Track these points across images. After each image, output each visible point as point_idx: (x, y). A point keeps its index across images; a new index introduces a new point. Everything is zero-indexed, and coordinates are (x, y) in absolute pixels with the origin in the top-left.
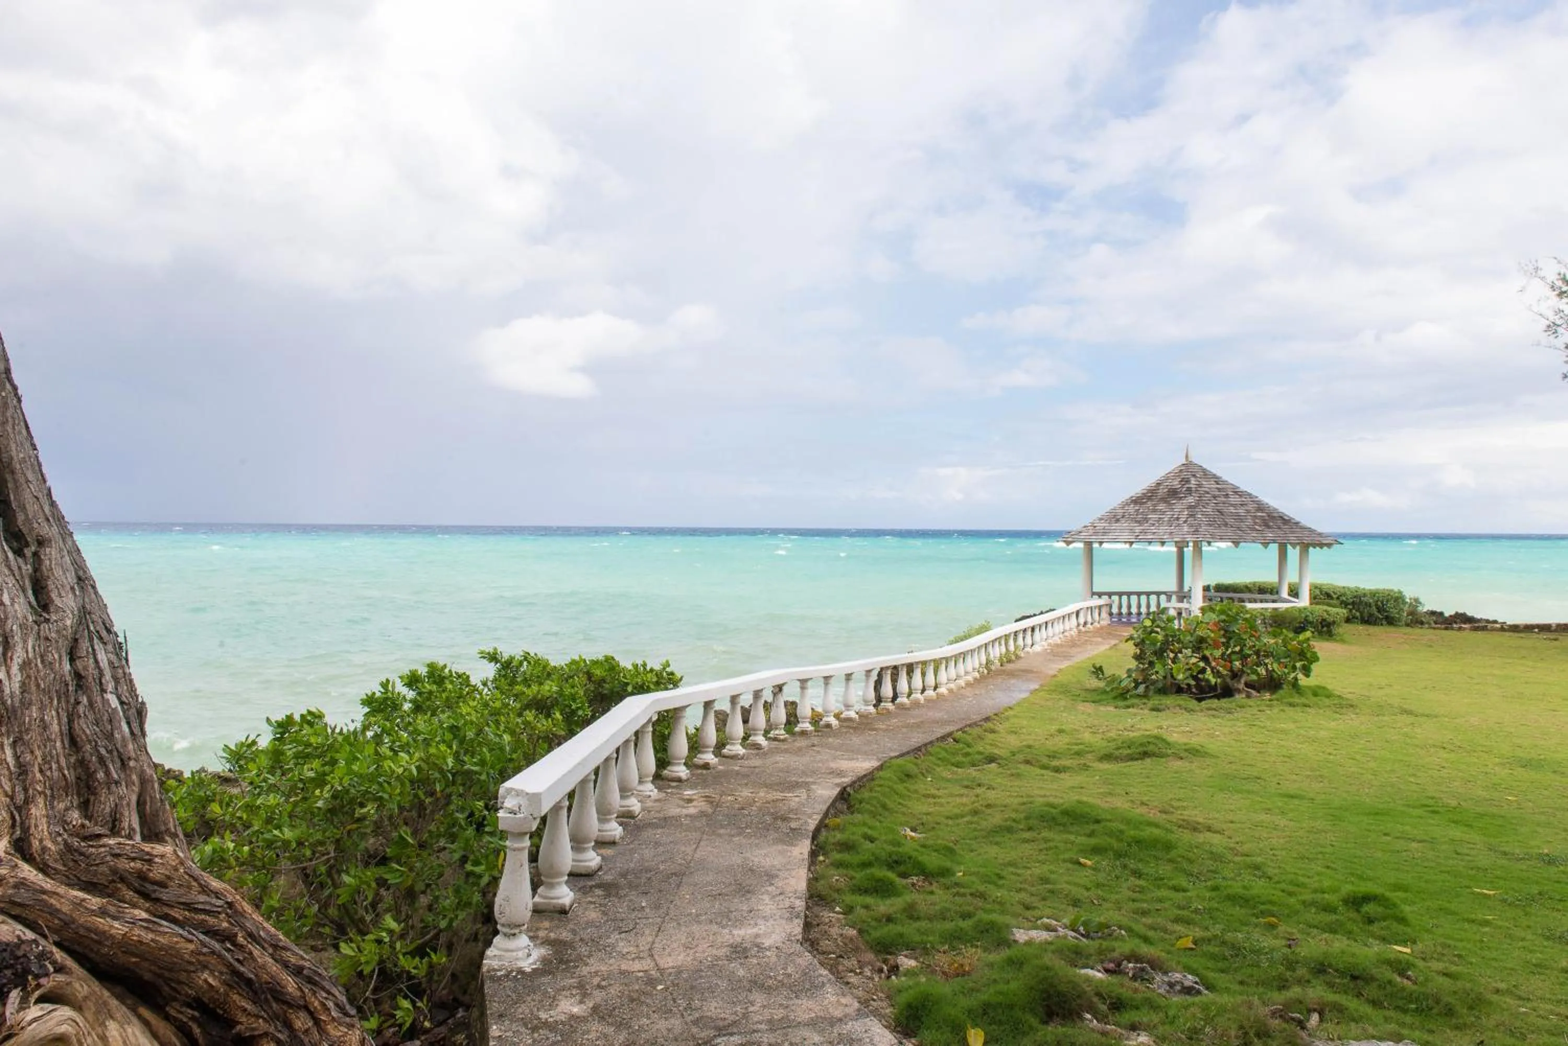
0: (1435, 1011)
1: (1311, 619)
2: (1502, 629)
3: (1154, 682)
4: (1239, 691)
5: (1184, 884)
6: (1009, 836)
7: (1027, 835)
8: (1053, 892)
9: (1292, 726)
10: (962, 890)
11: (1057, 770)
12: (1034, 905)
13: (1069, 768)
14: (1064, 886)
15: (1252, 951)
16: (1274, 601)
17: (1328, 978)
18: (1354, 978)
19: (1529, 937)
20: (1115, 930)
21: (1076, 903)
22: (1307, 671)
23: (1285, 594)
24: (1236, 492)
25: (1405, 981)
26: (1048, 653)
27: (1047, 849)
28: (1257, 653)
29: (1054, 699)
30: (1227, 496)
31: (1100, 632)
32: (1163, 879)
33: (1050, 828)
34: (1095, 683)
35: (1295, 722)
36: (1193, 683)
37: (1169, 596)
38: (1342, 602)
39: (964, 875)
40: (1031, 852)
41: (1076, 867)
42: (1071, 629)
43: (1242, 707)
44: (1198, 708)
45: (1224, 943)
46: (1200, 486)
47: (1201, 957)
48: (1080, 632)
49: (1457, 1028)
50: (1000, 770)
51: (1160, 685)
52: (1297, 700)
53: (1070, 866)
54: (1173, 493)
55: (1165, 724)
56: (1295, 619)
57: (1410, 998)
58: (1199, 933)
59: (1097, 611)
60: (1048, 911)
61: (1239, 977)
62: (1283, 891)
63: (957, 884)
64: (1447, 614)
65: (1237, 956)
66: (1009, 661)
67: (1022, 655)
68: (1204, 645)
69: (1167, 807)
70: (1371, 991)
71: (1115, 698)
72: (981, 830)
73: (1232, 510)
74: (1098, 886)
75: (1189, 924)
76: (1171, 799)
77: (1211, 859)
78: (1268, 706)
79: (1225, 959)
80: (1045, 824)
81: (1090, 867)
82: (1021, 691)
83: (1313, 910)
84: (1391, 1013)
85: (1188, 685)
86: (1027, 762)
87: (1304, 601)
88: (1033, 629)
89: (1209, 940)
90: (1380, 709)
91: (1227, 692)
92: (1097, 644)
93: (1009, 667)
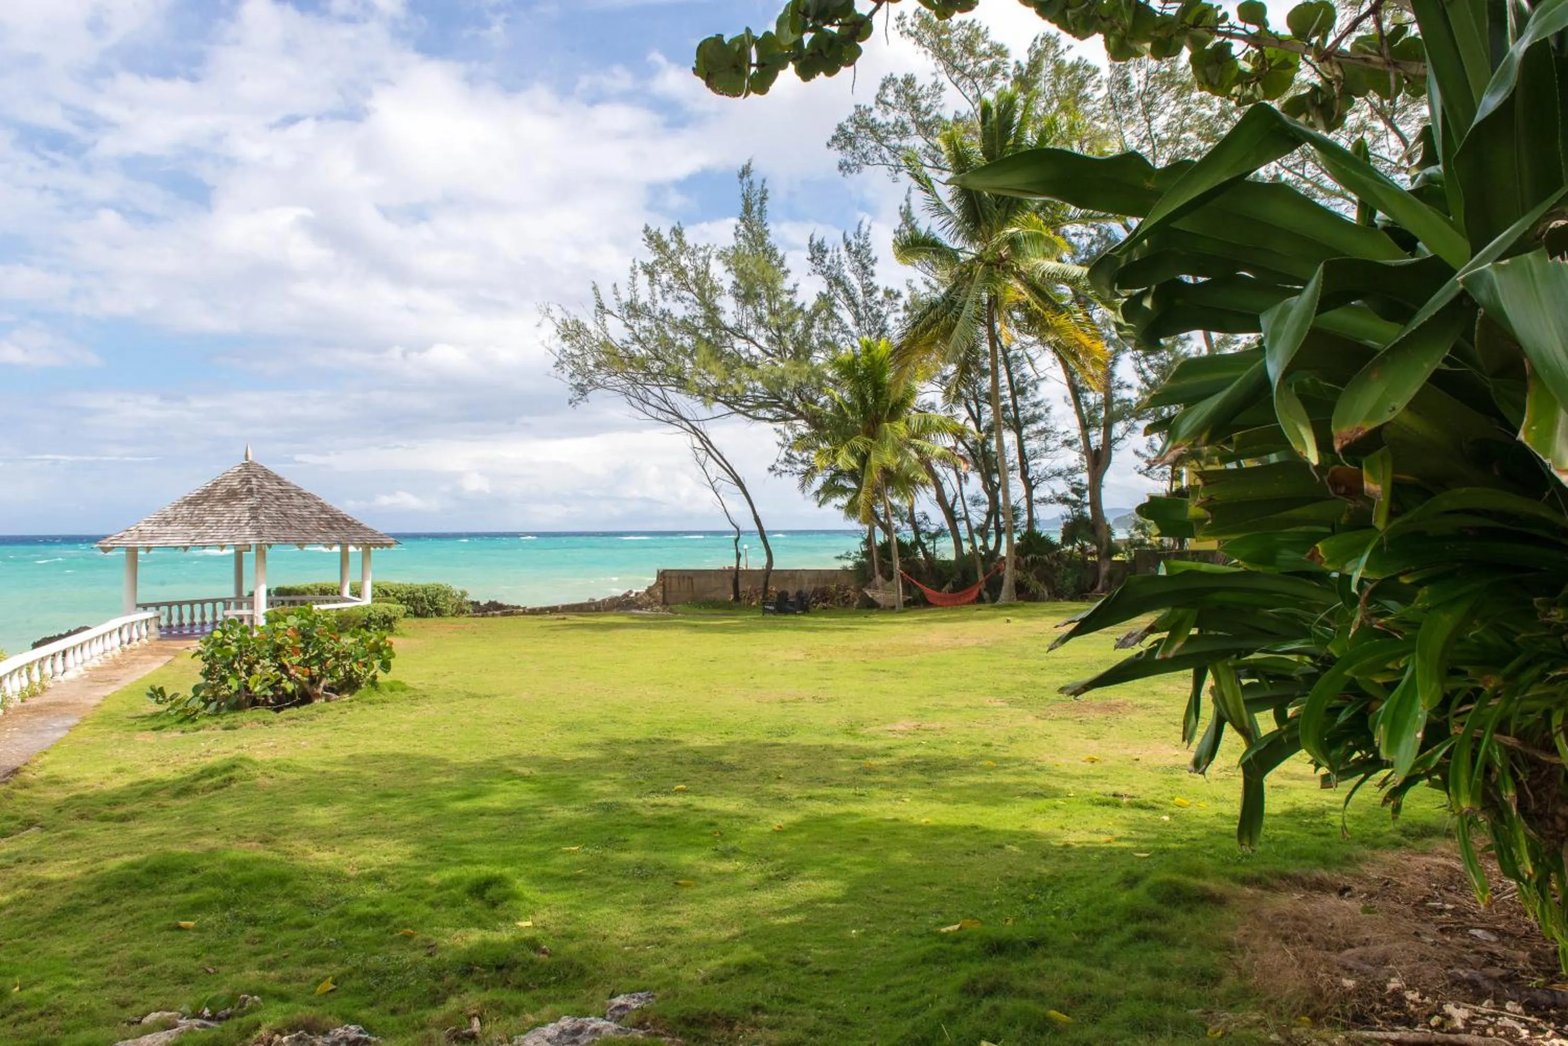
0: (571, 976)
1: (373, 616)
2: (524, 613)
3: (226, 698)
4: (318, 696)
5: (307, 918)
6: (77, 917)
7: (103, 910)
8: (154, 975)
9: (376, 724)
10: (27, 1013)
11: (123, 819)
12: (133, 998)
13: (137, 814)
14: (167, 961)
15: (397, 973)
16: (335, 602)
17: (475, 977)
18: (499, 968)
19: (613, 880)
20: (245, 999)
21: (185, 979)
22: (386, 666)
23: (346, 593)
24: (299, 494)
25: (542, 956)
26: (86, 680)
27: (134, 922)
28: (336, 656)
29: (103, 733)
30: (290, 497)
31: (146, 650)
32: (282, 919)
33: (133, 894)
34: (151, 707)
35: (377, 719)
36: (270, 693)
37: (226, 603)
38: (398, 598)
39: (21, 990)
40: (112, 932)
41: (177, 933)
42: (112, 649)
43: (323, 712)
44: (277, 720)
45: (366, 972)
46: (261, 486)
47: (346, 996)
48: (123, 650)
49: (589, 986)
50: (46, 835)
51: (233, 701)
52: (376, 696)
53: (167, 934)
54: (232, 494)
55: (245, 742)
56: (359, 618)
57: (550, 971)
58: (337, 970)
59: (144, 625)
60: (155, 1002)
61: (391, 1005)
62: (410, 897)
63: (16, 1007)
64: (482, 604)
65: (382, 982)
66: (34, 695)
67: (51, 685)
68: (281, 653)
69: (269, 835)
70: (517, 976)
71: (181, 722)
72: (34, 920)
73: (296, 511)
74: (209, 949)
75: (323, 962)
76: (271, 825)
77: (329, 881)
78: (349, 707)
79: (371, 990)
80: (126, 891)
81: (195, 929)
82: (55, 730)
83: (443, 909)
84: (539, 992)
85: (265, 696)
86: (82, 817)
87: (367, 600)
88: (65, 653)
89: (350, 975)
90: (449, 696)
91: (305, 698)
92: (147, 662)
93: (34, 701)
